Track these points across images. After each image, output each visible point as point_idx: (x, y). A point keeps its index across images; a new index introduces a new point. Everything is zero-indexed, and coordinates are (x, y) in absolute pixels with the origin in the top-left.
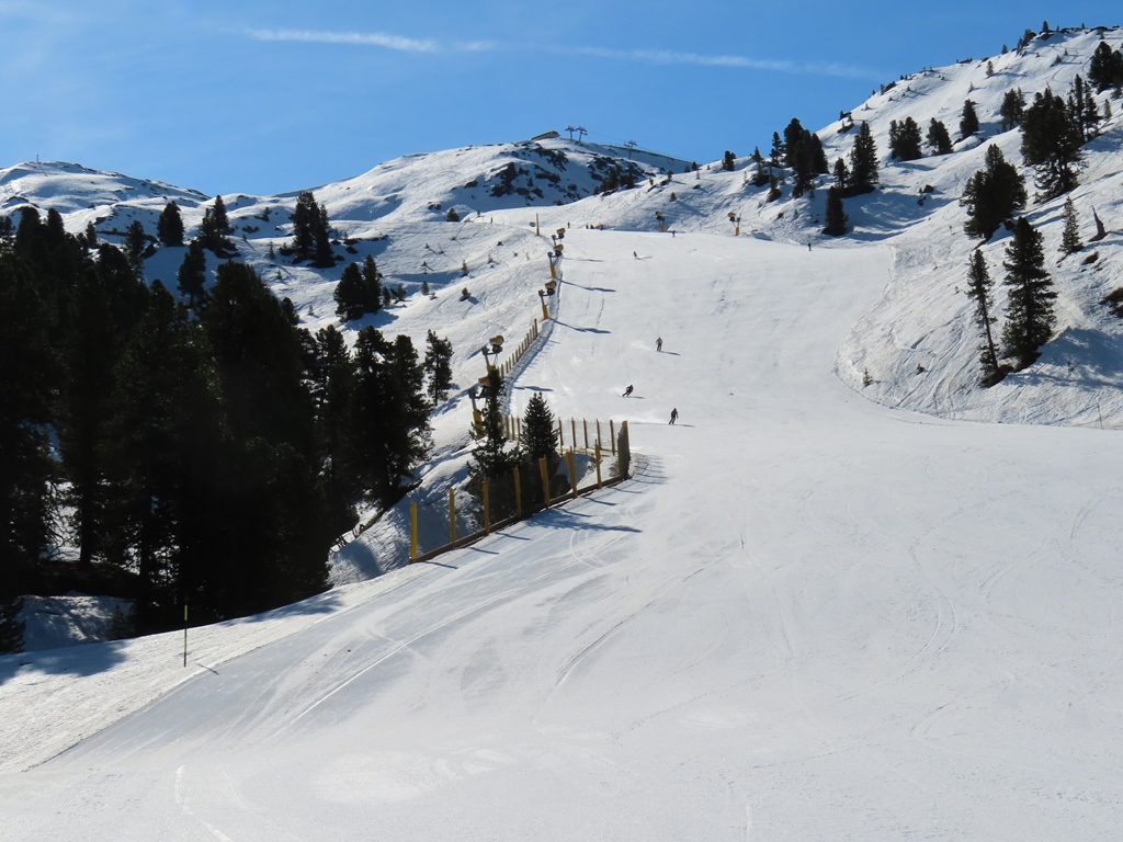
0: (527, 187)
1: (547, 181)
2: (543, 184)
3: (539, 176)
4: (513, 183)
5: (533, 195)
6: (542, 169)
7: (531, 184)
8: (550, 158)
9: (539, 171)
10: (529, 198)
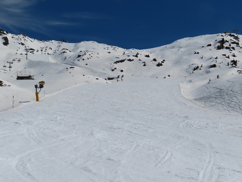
0: (229, 46)
1: (235, 45)
2: (234, 45)
3: (233, 43)
4: (224, 45)
5: (232, 49)
6: (233, 41)
7: (230, 45)
8: (234, 37)
9: (232, 41)
10: (231, 50)
